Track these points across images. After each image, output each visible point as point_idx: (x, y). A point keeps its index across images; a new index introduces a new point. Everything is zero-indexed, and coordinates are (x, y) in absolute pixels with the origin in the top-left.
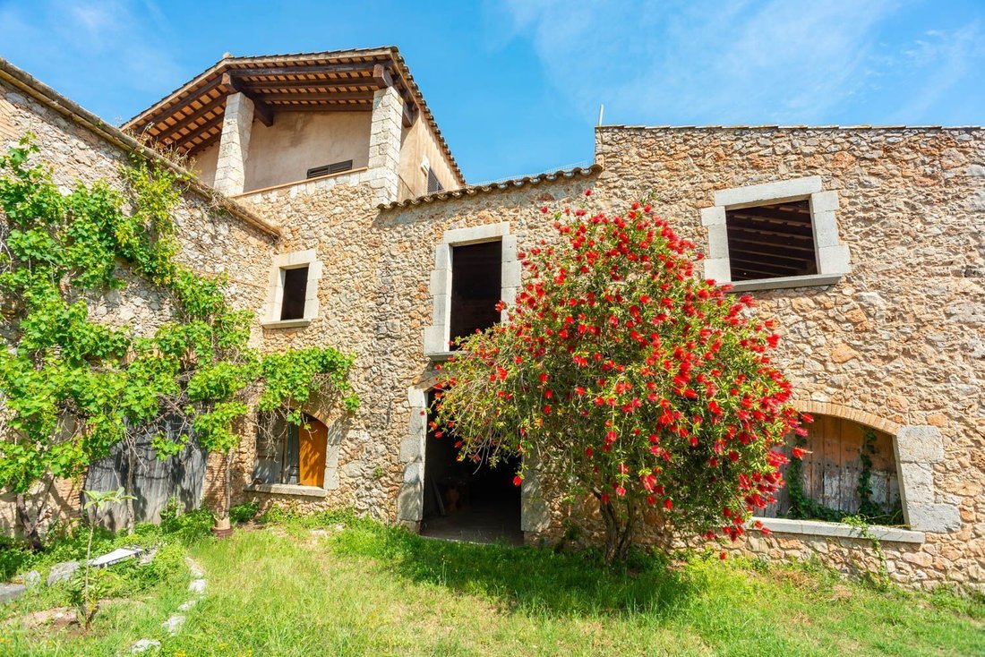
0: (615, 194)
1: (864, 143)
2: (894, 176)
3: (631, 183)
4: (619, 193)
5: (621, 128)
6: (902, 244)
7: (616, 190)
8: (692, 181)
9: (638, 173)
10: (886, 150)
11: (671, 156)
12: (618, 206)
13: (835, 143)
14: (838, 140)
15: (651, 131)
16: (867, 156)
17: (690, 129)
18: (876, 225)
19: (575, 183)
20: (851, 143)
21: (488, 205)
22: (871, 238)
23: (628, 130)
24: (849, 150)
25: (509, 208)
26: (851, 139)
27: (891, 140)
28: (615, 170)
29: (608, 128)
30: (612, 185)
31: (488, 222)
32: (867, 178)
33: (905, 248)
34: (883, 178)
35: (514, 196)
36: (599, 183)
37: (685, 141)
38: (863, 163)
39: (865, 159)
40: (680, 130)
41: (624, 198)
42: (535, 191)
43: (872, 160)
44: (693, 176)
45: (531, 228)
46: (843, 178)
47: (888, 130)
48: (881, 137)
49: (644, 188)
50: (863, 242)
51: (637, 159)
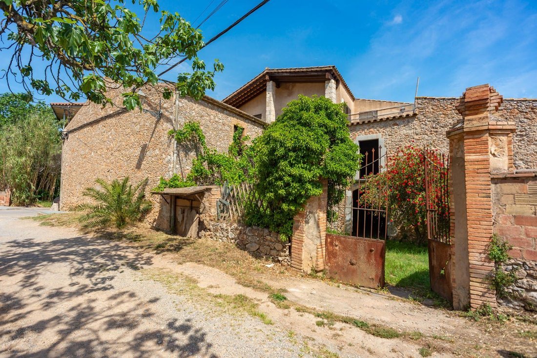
0: (423, 124)
1: (524, 106)
2: (534, 119)
3: (429, 119)
4: (424, 123)
5: (425, 98)
6: (534, 144)
7: (423, 122)
8: (453, 119)
9: (432, 116)
10: (532, 109)
11: (445, 109)
12: (423, 128)
13: (512, 106)
14: (513, 104)
15: (437, 100)
16: (524, 111)
17: (453, 99)
18: (524, 137)
19: (407, 119)
20: (518, 106)
21: (373, 127)
22: (522, 142)
23: (428, 99)
24: (517, 108)
25: (381, 128)
26: (518, 104)
27: (534, 105)
28: (423, 115)
29: (420, 98)
30: (421, 120)
31: (373, 133)
32: (523, 119)
33: (535, 146)
34: (530, 119)
35: (383, 124)
36: (416, 119)
37: (451, 103)
38: (522, 114)
39: (523, 112)
40: (449, 99)
41: (426, 125)
42: (391, 122)
43: (526, 112)
44: (454, 117)
45: (389, 135)
46: (514, 119)
47: (534, 101)
48: (531, 104)
49: (434, 121)
50: (520, 144)
51: (432, 110)
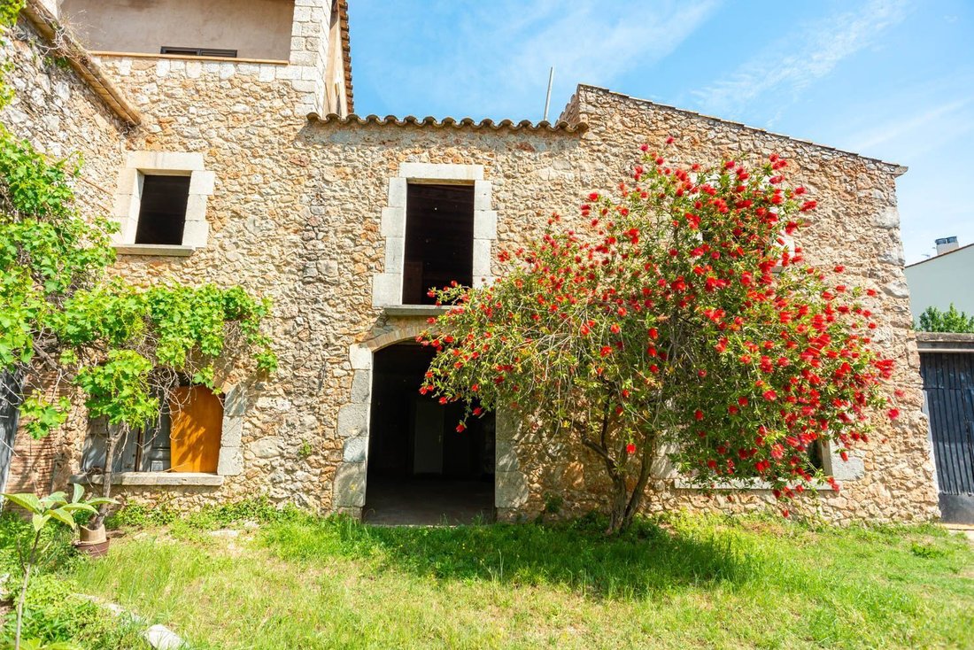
0: (599, 158)
1: (806, 155)
2: (826, 187)
3: (614, 150)
4: (602, 157)
5: (606, 92)
6: (831, 245)
7: (600, 154)
8: (671, 159)
9: (621, 141)
10: (821, 165)
11: (652, 131)
12: (601, 170)
13: (786, 151)
14: (788, 149)
15: (634, 102)
16: (809, 166)
17: (670, 108)
18: (812, 226)
19: (557, 138)
20: (798, 153)
21: (457, 142)
22: (809, 237)
23: (613, 95)
24: (796, 159)
25: (483, 151)
26: (798, 150)
27: (825, 157)
28: (599, 134)
29: (592, 88)
30: (596, 148)
31: (456, 161)
32: (807, 186)
33: (832, 249)
34: (819, 188)
35: (489, 138)
36: (582, 143)
37: (666, 119)
38: (806, 172)
39: (807, 169)
40: (662, 108)
41: (607, 163)
42: (512, 138)
43: (812, 171)
44: (672, 155)
45: (507, 177)
46: (791, 182)
47: (823, 148)
48: (818, 153)
49: (627, 157)
50: (803, 240)
51: (621, 127)
